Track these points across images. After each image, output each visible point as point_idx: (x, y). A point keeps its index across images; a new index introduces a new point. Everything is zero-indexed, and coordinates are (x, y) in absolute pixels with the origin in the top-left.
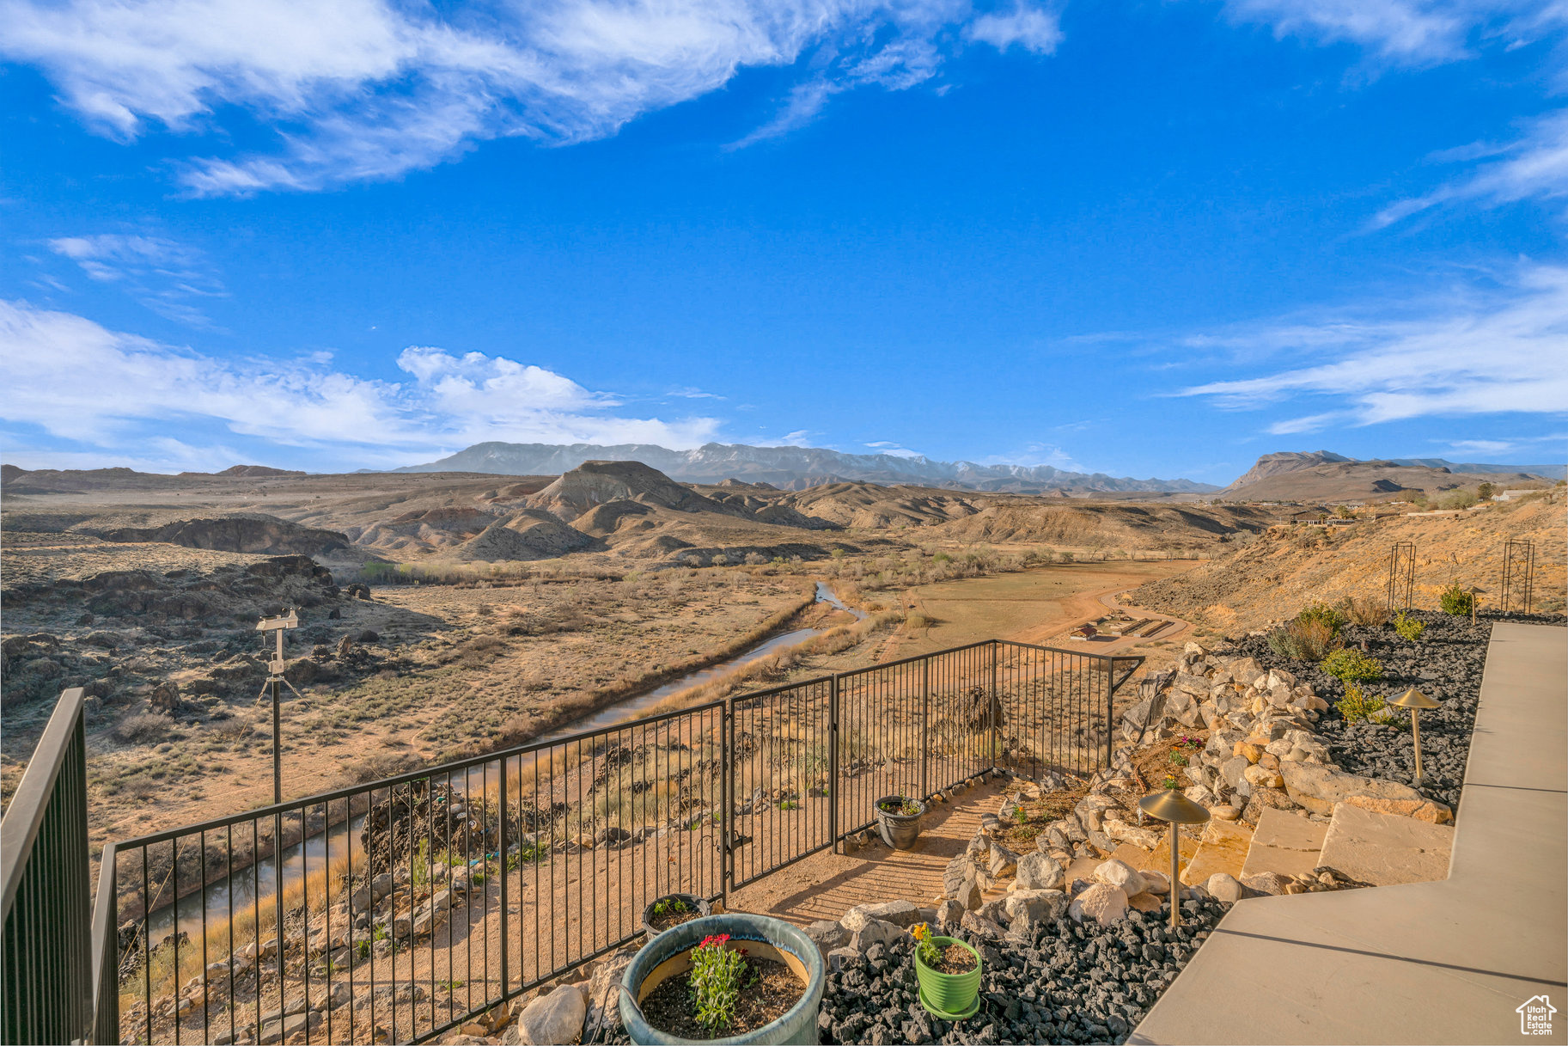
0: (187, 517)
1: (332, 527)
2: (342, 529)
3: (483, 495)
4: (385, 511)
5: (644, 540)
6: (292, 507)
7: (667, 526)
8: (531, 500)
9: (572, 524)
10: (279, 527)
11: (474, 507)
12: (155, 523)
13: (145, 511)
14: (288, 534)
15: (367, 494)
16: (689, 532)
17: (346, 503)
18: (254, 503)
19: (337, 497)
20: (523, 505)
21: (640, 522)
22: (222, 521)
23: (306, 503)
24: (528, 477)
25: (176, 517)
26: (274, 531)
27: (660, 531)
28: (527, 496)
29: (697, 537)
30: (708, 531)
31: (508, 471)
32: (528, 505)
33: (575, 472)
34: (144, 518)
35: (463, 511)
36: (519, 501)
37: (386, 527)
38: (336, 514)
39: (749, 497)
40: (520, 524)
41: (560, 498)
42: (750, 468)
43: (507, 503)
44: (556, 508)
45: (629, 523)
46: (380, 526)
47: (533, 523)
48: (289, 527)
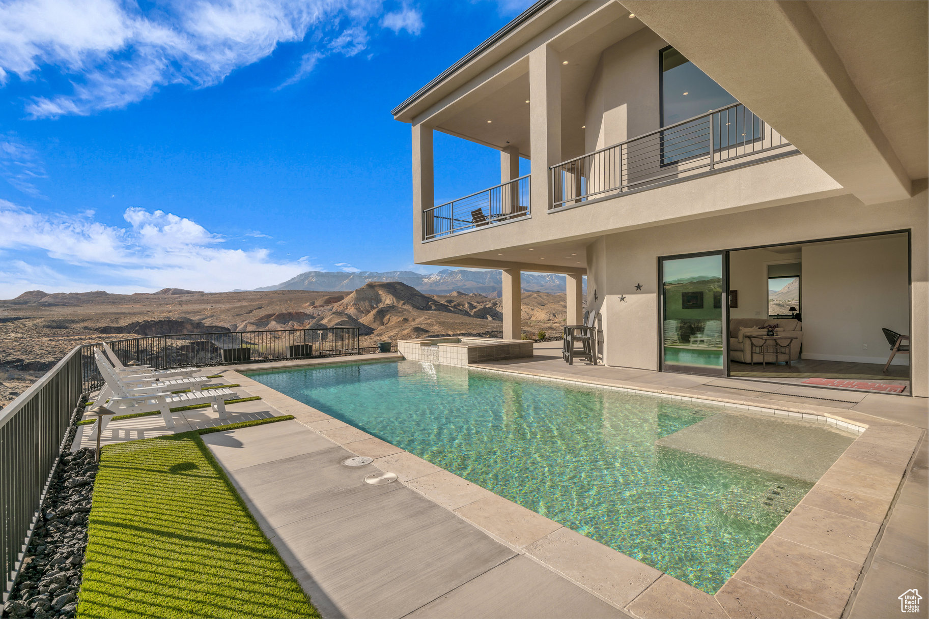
0: (141, 319)
1: (221, 324)
2: (227, 325)
3: (308, 304)
4: (251, 314)
5: (404, 330)
6: (198, 312)
7: (417, 321)
8: (336, 307)
9: (361, 321)
10: (192, 324)
11: (302, 311)
12: (124, 323)
13: (118, 316)
14: (197, 328)
15: (239, 304)
16: (431, 325)
17: (228, 310)
18: (176, 311)
19: (223, 306)
20: (331, 310)
21: (401, 319)
22: (161, 321)
23: (206, 309)
24: (334, 292)
25: (135, 320)
26: (189, 327)
27: (414, 324)
28: (333, 304)
29: (436, 327)
30: (442, 324)
31: (321, 289)
32: (334, 309)
33: (362, 289)
34: (117, 320)
35: (296, 313)
36: (329, 307)
37: (253, 324)
38: (222, 316)
39: (468, 303)
40: (330, 321)
41: (353, 305)
42: (469, 284)
43: (322, 308)
44: (351, 311)
45: (394, 319)
46: (249, 323)
47: (337, 320)
48: (199, 325)
